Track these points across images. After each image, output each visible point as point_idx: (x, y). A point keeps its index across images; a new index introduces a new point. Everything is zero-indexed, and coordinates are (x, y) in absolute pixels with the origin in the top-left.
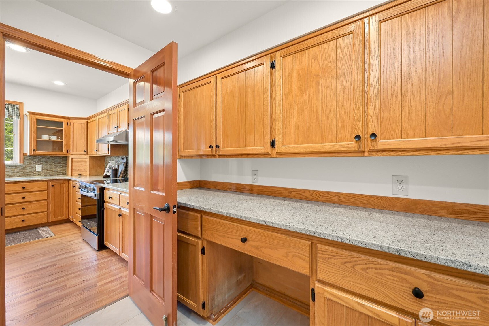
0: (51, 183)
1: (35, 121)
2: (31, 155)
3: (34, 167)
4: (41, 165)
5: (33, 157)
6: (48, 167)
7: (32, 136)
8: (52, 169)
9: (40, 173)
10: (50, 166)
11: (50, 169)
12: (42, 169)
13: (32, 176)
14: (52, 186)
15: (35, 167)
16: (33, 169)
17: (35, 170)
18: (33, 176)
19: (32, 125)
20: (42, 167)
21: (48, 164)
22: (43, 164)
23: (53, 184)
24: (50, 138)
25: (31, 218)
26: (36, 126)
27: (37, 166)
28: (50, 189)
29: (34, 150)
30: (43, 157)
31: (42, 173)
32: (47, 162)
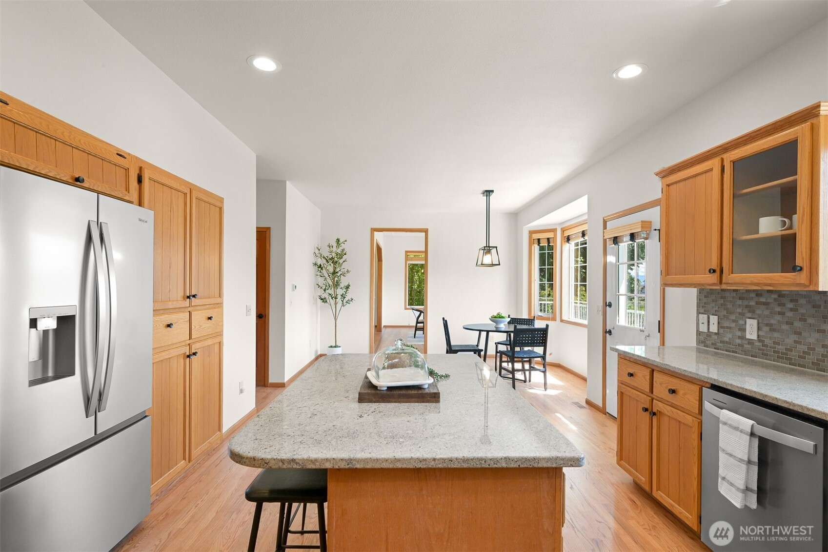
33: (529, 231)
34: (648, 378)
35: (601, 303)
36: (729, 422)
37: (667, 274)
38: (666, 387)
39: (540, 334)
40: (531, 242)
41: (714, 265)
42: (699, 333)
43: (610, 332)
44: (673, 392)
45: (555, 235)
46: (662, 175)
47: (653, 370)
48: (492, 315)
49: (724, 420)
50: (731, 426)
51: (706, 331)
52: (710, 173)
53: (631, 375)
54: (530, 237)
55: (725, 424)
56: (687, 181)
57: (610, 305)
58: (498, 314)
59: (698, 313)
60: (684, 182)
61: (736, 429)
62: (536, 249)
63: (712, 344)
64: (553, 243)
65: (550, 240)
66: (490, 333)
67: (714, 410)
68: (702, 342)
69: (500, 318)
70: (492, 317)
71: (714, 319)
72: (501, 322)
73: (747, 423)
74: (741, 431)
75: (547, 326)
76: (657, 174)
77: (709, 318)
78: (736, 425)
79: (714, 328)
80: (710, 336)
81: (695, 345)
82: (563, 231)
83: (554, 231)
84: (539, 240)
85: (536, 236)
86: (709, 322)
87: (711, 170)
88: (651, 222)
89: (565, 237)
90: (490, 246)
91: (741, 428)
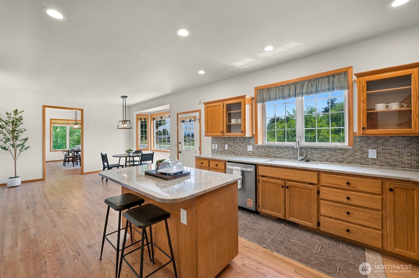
0: (388, 185)
1: (364, 86)
2: (360, 135)
3: (365, 152)
4: (376, 150)
5: (365, 138)
6: (386, 153)
7: (360, 108)
8: (392, 157)
9: (374, 162)
10: (389, 151)
11: (388, 156)
12: (377, 156)
13: (363, 164)
14: (391, 190)
15: (368, 152)
16: (365, 156)
17: (368, 156)
18: (365, 164)
19: (361, 92)
20: (377, 153)
21: (387, 148)
22: (378, 147)
23: (392, 187)
24: (387, 107)
25: (357, 231)
26: (365, 92)
27: (370, 150)
28: (386, 193)
29: (363, 128)
30: (377, 137)
31: (377, 162)
32: (384, 146)
33: (137, 115)
34: (208, 163)
35: (176, 143)
36: (236, 169)
37: (207, 133)
38: (214, 164)
39: (151, 156)
40: (137, 119)
41: (221, 130)
42: (212, 149)
43: (180, 152)
44: (217, 165)
45: (148, 117)
46: (205, 104)
47: (209, 161)
48: (126, 150)
49: (234, 169)
50: (236, 170)
51: (214, 149)
52: (220, 106)
53: (202, 163)
54: (137, 117)
55: (234, 170)
56: (213, 107)
57: (180, 143)
58: (130, 149)
59: (212, 144)
60: (212, 107)
61: (237, 170)
62: (139, 122)
63: (216, 152)
64: (147, 120)
65: (146, 119)
66: (121, 158)
67: (231, 167)
68: (213, 152)
69: (131, 151)
70: (126, 151)
71: (216, 145)
72: (131, 152)
73: (240, 168)
74: (239, 170)
75: (153, 152)
76: (203, 103)
77: (215, 145)
78: (237, 169)
79: (216, 148)
80: (215, 150)
81: (211, 153)
82: (151, 116)
83: (147, 115)
84: (141, 118)
85: (139, 117)
86: (215, 146)
87: (220, 105)
88: (196, 117)
89: (152, 118)
90: (126, 120)
91: (238, 169)
